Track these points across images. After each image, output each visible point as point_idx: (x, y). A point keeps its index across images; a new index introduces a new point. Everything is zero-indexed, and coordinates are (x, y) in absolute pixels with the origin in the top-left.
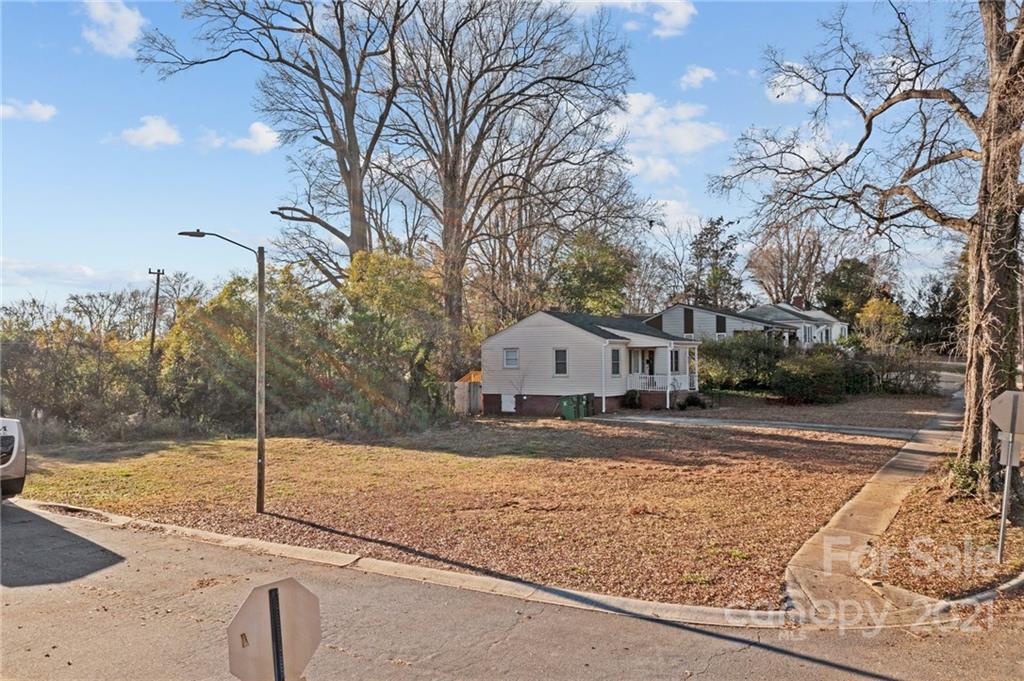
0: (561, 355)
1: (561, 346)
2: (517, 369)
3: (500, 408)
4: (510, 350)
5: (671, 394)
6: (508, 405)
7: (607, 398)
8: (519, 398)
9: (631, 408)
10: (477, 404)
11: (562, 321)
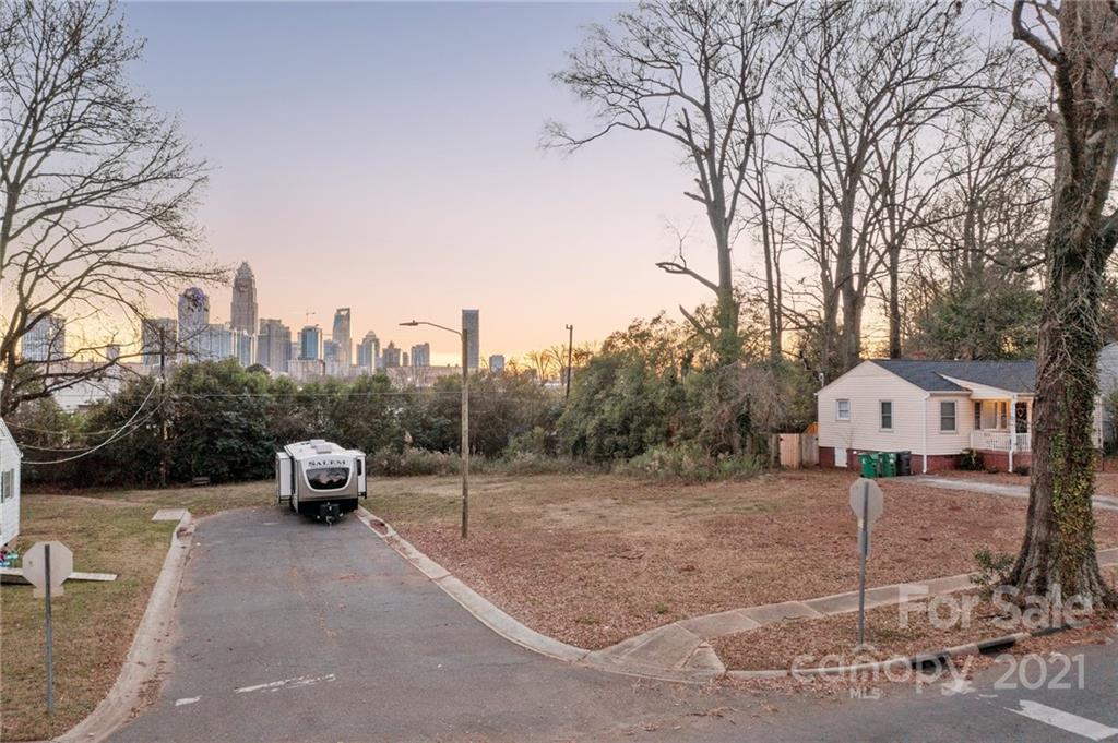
0: (886, 407)
1: (886, 398)
2: (849, 421)
3: (834, 462)
4: (842, 402)
5: (1014, 456)
6: (841, 460)
7: (928, 456)
8: (849, 451)
9: (967, 469)
10: (811, 456)
11: (888, 372)
